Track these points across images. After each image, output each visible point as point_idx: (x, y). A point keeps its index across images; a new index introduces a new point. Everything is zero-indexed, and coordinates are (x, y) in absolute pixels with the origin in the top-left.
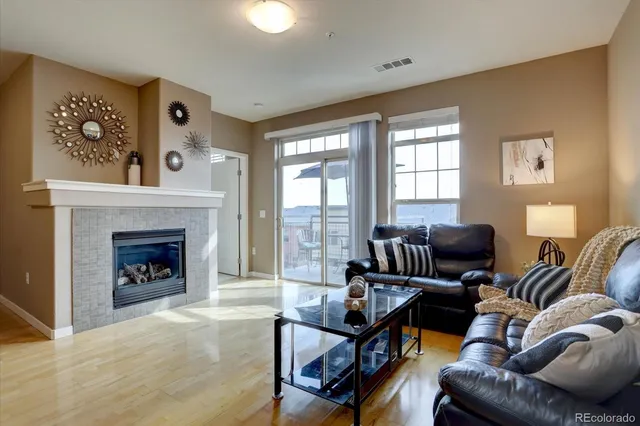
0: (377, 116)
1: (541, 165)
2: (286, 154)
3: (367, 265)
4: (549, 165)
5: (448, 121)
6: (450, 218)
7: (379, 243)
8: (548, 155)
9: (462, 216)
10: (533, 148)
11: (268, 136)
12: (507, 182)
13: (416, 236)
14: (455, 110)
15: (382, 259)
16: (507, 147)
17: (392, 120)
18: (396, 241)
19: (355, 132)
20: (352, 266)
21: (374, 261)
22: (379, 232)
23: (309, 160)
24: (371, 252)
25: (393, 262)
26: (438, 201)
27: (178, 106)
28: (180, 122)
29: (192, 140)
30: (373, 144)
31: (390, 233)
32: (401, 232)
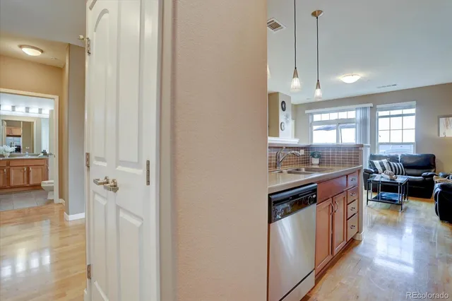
0: (371, 105)
2: (315, 120)
3: (373, 171)
5: (410, 107)
6: (411, 151)
7: (376, 162)
9: (417, 150)
11: (307, 112)
12: (442, 135)
13: (394, 159)
14: (414, 103)
15: (379, 168)
16: (442, 120)
17: (378, 106)
18: (384, 161)
19: (359, 112)
20: (366, 171)
21: (375, 169)
22: (373, 157)
23: (330, 124)
24: (372, 165)
25: (384, 170)
26: (402, 144)
27: (283, 102)
28: (284, 109)
29: (287, 116)
30: (369, 117)
31: (380, 157)
32: (386, 157)
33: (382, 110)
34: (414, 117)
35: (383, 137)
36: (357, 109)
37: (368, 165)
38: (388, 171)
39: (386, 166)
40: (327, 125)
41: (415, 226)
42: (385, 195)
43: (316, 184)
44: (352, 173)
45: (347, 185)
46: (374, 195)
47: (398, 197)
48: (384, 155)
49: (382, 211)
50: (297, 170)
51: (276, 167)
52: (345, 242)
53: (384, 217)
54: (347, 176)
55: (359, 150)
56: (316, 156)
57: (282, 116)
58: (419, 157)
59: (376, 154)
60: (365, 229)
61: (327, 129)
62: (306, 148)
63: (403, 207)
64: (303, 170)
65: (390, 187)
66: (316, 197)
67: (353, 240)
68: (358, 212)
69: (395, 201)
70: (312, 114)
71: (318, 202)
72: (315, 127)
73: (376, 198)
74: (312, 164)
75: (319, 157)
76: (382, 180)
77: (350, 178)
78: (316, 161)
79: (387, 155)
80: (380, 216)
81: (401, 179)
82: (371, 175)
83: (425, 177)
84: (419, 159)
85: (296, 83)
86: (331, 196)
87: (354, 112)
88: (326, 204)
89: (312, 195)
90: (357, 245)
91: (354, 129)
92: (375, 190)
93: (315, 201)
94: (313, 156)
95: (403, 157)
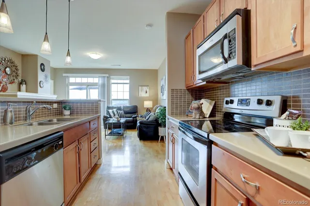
0: (107, 75)
1: (146, 92)
2: (70, 82)
3: (108, 116)
4: (148, 92)
5: (127, 79)
6: (127, 104)
7: (110, 111)
8: (148, 91)
9: (130, 103)
10: (145, 88)
11: (64, 75)
12: (140, 96)
13: (119, 109)
14: (128, 77)
15: (112, 114)
16: (140, 87)
17: (111, 77)
18: (115, 110)
19: (100, 79)
20: (105, 117)
21: (110, 115)
22: (109, 108)
23: (81, 85)
24: (108, 113)
25: (115, 115)
26: (124, 100)
27: (42, 64)
28: (43, 70)
29: (46, 77)
30: (106, 83)
31: (112, 108)
32: (115, 108)
33: (113, 79)
34: (129, 85)
35: (114, 96)
36: (99, 77)
37: (106, 113)
38: (117, 116)
39: (115, 113)
40: (80, 86)
41: (130, 146)
42: (115, 130)
43: (63, 132)
44: (94, 119)
45: (90, 128)
46: (109, 132)
47: (121, 131)
48: (114, 106)
49: (114, 141)
50: (50, 121)
51: (26, 120)
52: (90, 169)
53: (115, 144)
54: (90, 122)
55: (98, 104)
56: (68, 108)
57: (41, 76)
58: (131, 107)
59: (110, 106)
60: (103, 155)
61: (80, 89)
62: (59, 103)
63: (124, 136)
64: (55, 120)
65: (117, 126)
66: (62, 144)
67: (96, 165)
68: (99, 145)
69: (120, 133)
70: (68, 77)
71: (64, 147)
72: (71, 87)
73: (110, 133)
74: (64, 115)
75: (70, 109)
76: (114, 122)
77: (92, 123)
78: (67, 112)
79: (116, 106)
80: (112, 144)
81: (123, 120)
82: (108, 119)
83: (133, 118)
84: (130, 108)
85: (46, 46)
86: (77, 139)
87: (98, 79)
88: (72, 146)
89: (58, 142)
90: (99, 168)
91: (97, 90)
92: (109, 129)
93: (62, 146)
94: (65, 108)
95: (124, 107)
